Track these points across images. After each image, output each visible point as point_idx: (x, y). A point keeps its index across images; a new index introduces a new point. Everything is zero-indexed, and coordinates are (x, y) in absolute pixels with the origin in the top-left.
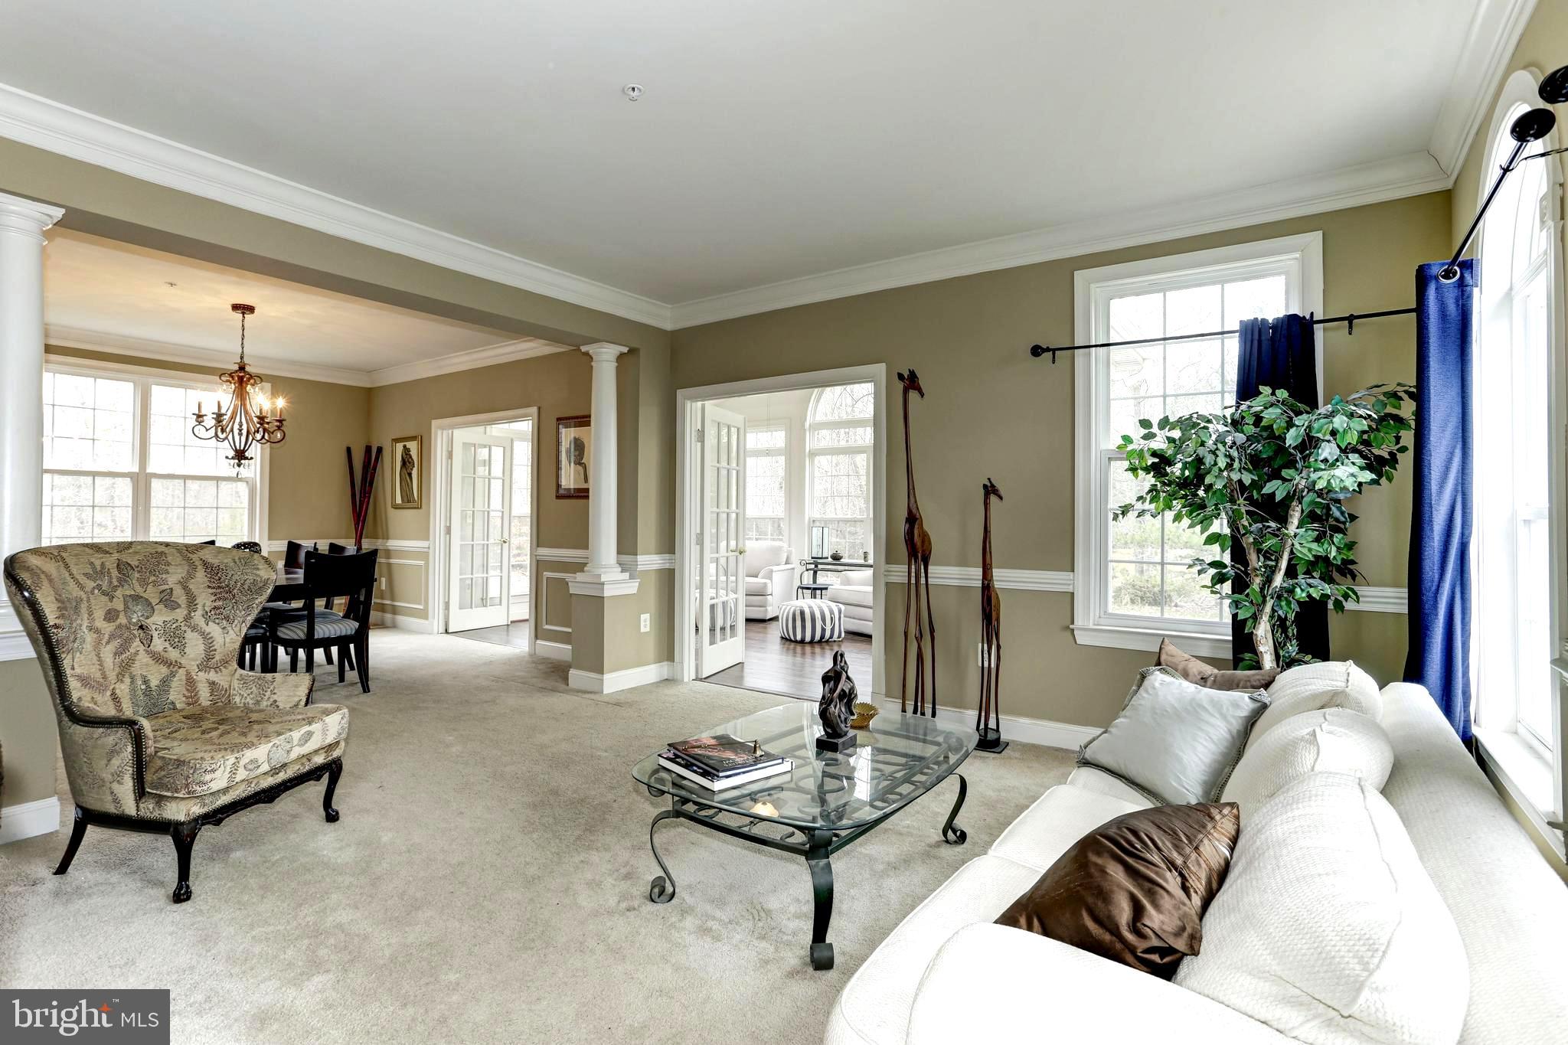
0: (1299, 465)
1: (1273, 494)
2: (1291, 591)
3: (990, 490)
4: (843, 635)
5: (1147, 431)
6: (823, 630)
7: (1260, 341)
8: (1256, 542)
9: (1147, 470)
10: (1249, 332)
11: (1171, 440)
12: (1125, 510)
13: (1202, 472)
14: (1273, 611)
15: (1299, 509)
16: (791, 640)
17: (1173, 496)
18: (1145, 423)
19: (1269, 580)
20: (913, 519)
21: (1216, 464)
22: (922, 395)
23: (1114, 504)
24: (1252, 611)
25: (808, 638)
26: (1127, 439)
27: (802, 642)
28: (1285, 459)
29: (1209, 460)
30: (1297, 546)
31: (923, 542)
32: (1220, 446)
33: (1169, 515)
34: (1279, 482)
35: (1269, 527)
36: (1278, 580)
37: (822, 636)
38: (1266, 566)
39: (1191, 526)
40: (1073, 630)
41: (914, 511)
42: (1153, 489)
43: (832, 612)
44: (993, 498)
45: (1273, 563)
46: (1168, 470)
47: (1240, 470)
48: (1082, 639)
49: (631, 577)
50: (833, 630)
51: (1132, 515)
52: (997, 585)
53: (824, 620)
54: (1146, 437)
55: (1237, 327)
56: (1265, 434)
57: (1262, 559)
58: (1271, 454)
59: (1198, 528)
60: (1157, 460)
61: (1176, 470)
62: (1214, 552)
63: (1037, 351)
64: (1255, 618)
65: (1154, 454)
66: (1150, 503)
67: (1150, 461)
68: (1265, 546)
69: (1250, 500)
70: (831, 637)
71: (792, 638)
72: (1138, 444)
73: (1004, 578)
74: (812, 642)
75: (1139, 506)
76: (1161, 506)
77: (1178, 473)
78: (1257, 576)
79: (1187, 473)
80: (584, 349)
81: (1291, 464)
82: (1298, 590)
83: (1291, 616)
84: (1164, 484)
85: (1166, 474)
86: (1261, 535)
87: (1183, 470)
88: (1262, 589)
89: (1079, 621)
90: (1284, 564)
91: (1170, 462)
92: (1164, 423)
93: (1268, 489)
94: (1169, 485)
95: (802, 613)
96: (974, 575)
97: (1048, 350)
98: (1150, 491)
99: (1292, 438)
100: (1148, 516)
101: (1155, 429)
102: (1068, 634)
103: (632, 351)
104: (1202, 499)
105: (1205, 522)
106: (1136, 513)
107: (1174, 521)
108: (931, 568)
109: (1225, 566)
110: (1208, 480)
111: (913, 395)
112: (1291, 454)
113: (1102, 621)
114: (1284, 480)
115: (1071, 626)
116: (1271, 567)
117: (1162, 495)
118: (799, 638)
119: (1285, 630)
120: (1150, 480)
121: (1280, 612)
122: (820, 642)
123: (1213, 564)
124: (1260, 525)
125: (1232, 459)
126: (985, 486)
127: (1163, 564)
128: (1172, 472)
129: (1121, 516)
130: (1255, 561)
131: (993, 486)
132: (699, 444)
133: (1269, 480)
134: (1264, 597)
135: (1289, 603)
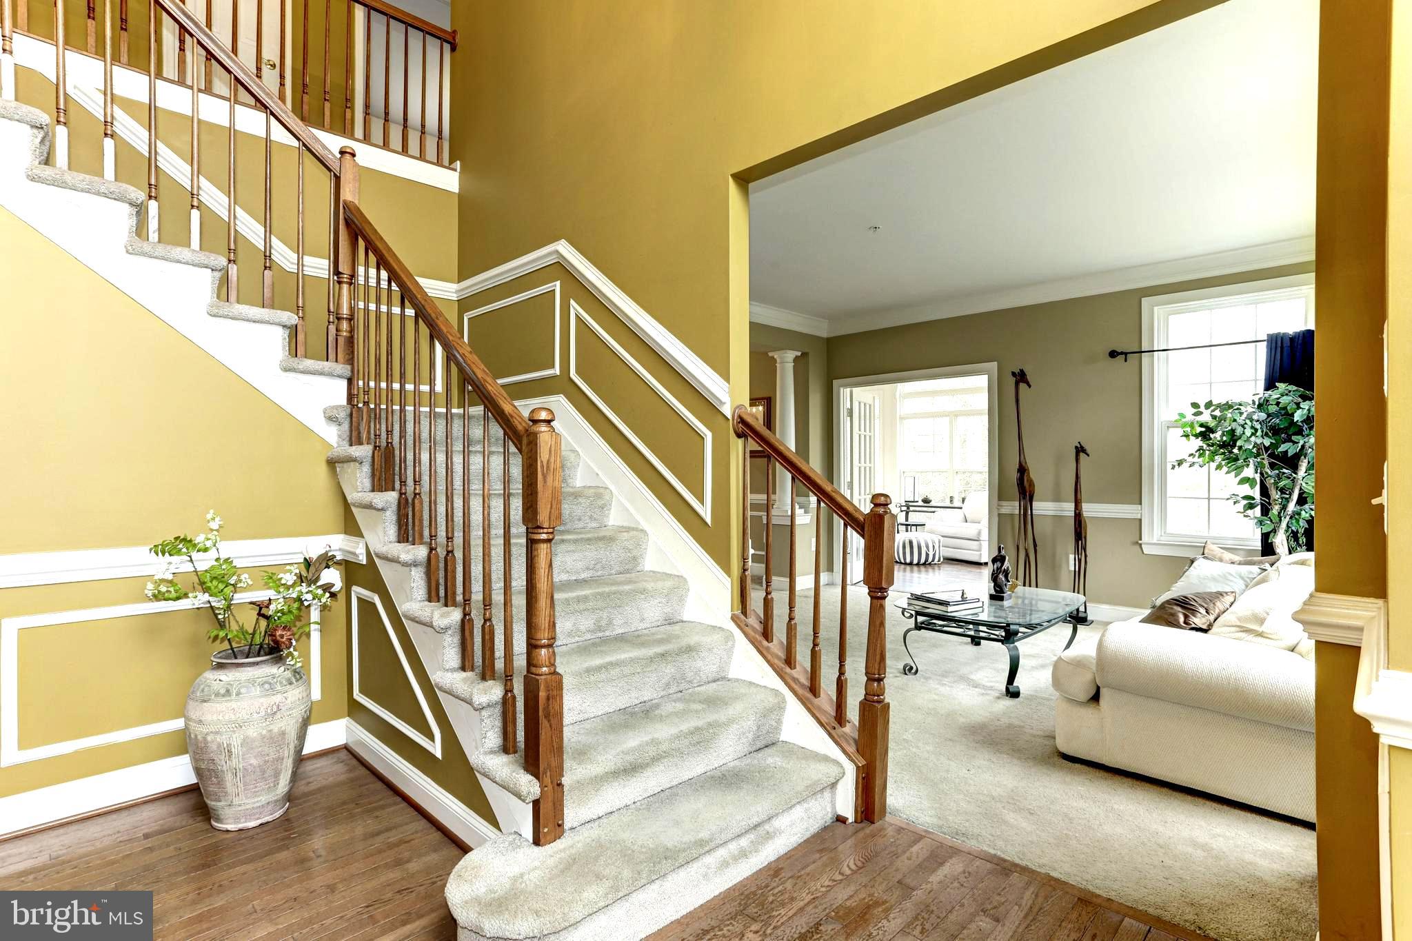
0: (1306, 432)
1: (1287, 451)
2: (1299, 514)
3: (1080, 450)
4: (942, 560)
5: (1196, 410)
6: (927, 555)
7: (1282, 347)
8: (1276, 483)
9: (1196, 436)
10: (1274, 342)
11: (1214, 417)
12: (1180, 463)
13: (1235, 438)
14: (1288, 527)
15: (1306, 461)
16: (901, 563)
17: (1214, 453)
18: (1195, 405)
19: (1284, 508)
20: (1022, 470)
21: (1244, 433)
22: (1030, 386)
23: (1172, 458)
24: (1272, 527)
25: (915, 561)
26: (1182, 415)
27: (911, 564)
28: (1297, 429)
29: (1239, 431)
30: (1304, 484)
31: (1030, 485)
32: (1248, 421)
33: (1213, 465)
34: (1291, 444)
35: (1284, 473)
36: (1292, 507)
37: (926, 560)
38: (1282, 498)
39: (1228, 473)
40: (1141, 544)
41: (1024, 464)
42: (1201, 449)
43: (933, 542)
44: (1082, 455)
45: (1288, 496)
46: (1212, 436)
47: (1262, 436)
48: (1146, 550)
49: (806, 512)
50: (934, 555)
51: (1185, 465)
52: (1085, 514)
53: (927, 547)
54: (1195, 414)
55: (1266, 338)
56: (1283, 412)
57: (1279, 493)
58: (1286, 425)
59: (1233, 473)
60: (1203, 429)
61: (1217, 436)
62: (1246, 490)
63: (1113, 354)
64: (1274, 531)
65: (1202, 425)
66: (1199, 457)
67: (1199, 429)
68: (1281, 484)
69: (1271, 456)
70: (933, 560)
71: (903, 561)
72: (1189, 418)
73: (1090, 510)
74: (918, 564)
75: (1191, 459)
76: (1207, 460)
77: (1219, 439)
78: (1276, 504)
79: (1225, 438)
80: (770, 354)
81: (1300, 432)
82: (1303, 512)
83: (1301, 531)
84: (1208, 445)
85: (1211, 439)
86: (1279, 477)
87: (1223, 435)
88: (1279, 513)
89: (1145, 538)
90: (1295, 496)
91: (1212, 431)
92: (1209, 405)
93: (1283, 448)
94: (1212, 446)
95: (911, 543)
96: (1069, 508)
97: (1122, 353)
98: (1199, 450)
99: (1298, 416)
100: (1196, 466)
101: (1202, 409)
102: (1138, 547)
103: (804, 355)
104: (1236, 455)
105: (1239, 470)
106: (1188, 464)
107: (1216, 469)
108: (1034, 503)
109: (1254, 499)
110: (1239, 443)
111: (1022, 386)
112: (1300, 426)
113: (1162, 538)
114: (1295, 443)
115: (1140, 542)
116: (1286, 499)
117: (1207, 452)
118: (908, 561)
119: (1296, 539)
120: (1199, 442)
121: (1293, 528)
122: (924, 564)
123: (1245, 498)
124: (1277, 472)
125: (1256, 430)
126: (1076, 447)
127: (1209, 499)
128: (1215, 437)
129: (1177, 467)
130: (1275, 495)
131: (1082, 447)
132: (849, 418)
133: (1284, 443)
134: (1280, 518)
135: (1298, 521)
